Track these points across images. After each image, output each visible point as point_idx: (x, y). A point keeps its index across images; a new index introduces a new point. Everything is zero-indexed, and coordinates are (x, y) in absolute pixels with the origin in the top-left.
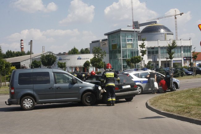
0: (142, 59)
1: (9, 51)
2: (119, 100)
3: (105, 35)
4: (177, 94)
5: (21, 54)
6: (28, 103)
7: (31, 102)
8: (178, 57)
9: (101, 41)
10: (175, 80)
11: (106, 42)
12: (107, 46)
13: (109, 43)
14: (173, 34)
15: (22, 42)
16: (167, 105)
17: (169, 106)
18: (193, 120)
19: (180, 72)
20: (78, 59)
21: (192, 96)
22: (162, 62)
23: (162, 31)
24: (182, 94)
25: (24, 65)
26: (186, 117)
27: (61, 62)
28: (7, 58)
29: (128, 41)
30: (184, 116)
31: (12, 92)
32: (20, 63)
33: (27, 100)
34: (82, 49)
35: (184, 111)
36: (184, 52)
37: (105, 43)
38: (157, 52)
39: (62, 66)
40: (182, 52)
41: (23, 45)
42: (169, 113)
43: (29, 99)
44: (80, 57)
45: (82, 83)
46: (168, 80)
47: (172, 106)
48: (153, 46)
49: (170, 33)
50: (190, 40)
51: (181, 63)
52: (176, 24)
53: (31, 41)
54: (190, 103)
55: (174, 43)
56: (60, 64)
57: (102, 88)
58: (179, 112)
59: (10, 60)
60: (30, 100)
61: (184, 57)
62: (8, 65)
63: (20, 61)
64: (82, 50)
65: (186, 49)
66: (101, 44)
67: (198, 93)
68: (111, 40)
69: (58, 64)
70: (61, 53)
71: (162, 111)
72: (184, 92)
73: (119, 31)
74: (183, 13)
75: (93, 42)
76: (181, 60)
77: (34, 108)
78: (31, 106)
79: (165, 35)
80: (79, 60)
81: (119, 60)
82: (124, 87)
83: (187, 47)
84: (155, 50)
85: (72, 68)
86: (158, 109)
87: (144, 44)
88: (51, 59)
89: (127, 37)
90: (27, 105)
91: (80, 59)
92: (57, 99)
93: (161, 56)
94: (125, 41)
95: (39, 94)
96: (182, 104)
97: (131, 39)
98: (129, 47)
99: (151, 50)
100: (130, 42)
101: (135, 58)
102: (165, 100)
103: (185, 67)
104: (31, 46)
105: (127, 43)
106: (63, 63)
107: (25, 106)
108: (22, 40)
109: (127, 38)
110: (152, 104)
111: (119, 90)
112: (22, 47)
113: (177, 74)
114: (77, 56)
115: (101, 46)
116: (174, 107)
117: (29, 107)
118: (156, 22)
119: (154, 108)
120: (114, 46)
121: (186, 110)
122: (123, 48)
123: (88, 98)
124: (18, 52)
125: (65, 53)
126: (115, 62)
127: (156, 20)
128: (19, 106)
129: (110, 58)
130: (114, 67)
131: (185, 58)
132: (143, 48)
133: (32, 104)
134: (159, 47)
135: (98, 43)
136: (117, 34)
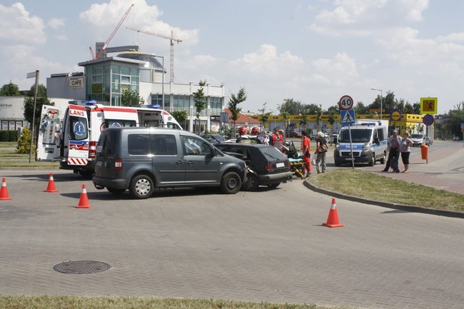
3: (81, 65)
6: (143, 186)
7: (148, 186)
8: (202, 115)
9: (70, 76)
11: (81, 79)
12: (83, 85)
13: (87, 82)
14: (166, 72)
23: (147, 64)
29: (123, 81)
31: (116, 166)
33: (142, 181)
36: (212, 107)
37: (79, 79)
38: (167, 104)
40: (209, 107)
43: (144, 180)
45: (223, 156)
49: (161, 70)
50: (222, 86)
51: (206, 126)
52: (172, 55)
53: (37, 71)
60: (146, 182)
61: (211, 116)
65: (215, 102)
66: (71, 81)
68: (91, 75)
73: (109, 61)
75: (54, 76)
76: (207, 121)
79: (152, 72)
82: (278, 166)
83: (217, 98)
92: (186, 182)
95: (160, 172)
97: (129, 78)
99: (157, 99)
100: (126, 83)
105: (121, 83)
107: (138, 191)
109: (121, 75)
111: (273, 170)
115: (71, 85)
117: (145, 193)
118: (136, 48)
120: (97, 87)
122: (114, 91)
123: (231, 180)
131: (212, 118)
134: (172, 94)
135: (64, 78)
136: (104, 67)
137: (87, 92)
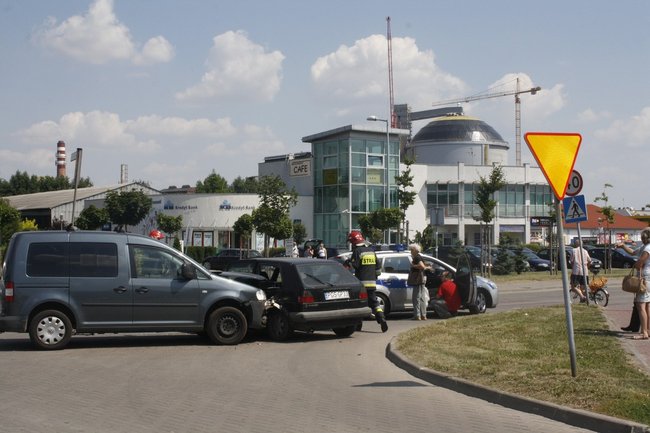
0: (403, 216)
1: (22, 172)
2: (315, 332)
3: (306, 140)
4: (482, 322)
5: (58, 184)
6: (52, 328)
7: (62, 328)
8: (515, 216)
9: (291, 158)
10: (483, 281)
11: (308, 163)
12: (309, 173)
13: (315, 167)
14: (508, 148)
15: (62, 149)
16: (440, 350)
17: (446, 354)
18: (496, 393)
19: (512, 259)
20: (222, 207)
21: (521, 329)
22: (466, 226)
23: (477, 136)
24: (494, 323)
25: (61, 217)
26: (480, 385)
27: (168, 213)
28: (14, 195)
29: (371, 163)
30: (476, 384)
31: (7, 294)
32: (48, 210)
33: (50, 320)
34: (239, 178)
35: (480, 369)
36: (533, 202)
37: (305, 163)
38: (454, 199)
39: (170, 227)
40: (528, 202)
41: (64, 159)
42: (439, 373)
43: (54, 319)
44: (228, 203)
45: (209, 278)
46: (463, 282)
47: (454, 354)
48: (443, 180)
49: (501, 144)
51: (524, 234)
52: (518, 119)
53: (79, 150)
54: (507, 348)
55: (496, 175)
56: (164, 220)
57: (268, 297)
58: (466, 372)
59: (19, 202)
60: (58, 322)
61: (532, 218)
62: (9, 217)
63: (50, 207)
64: (237, 182)
65: (540, 193)
66: (292, 167)
67: (542, 321)
68: (321, 156)
69: (159, 221)
70: (175, 187)
71: (422, 368)
72: (501, 318)
73: (346, 133)
74: (538, 89)
75: (269, 160)
76: (524, 226)
77: (67, 344)
78: (59, 338)
79: (485, 148)
80: (225, 211)
81: (343, 218)
82: (330, 296)
83: (543, 187)
84: (448, 192)
85: (203, 232)
86: (413, 363)
87: (410, 175)
88: (136, 204)
89: (370, 151)
90: (47, 336)
91: (228, 207)
92: (135, 322)
93: (466, 210)
94: (361, 161)
95: (83, 305)
96: (481, 351)
97: (381, 158)
98: (373, 180)
99: (438, 192)
100: (377, 166)
101: (384, 214)
102: (442, 337)
103: (533, 247)
104: (77, 165)
105: (368, 166)
106: (172, 218)
107: (42, 337)
108: (60, 144)
109: (368, 154)
110: (400, 348)
111: (316, 304)
112: (62, 162)
113: (505, 264)
114: (218, 199)
115: (292, 173)
116: (458, 357)
117: (55, 340)
118: (459, 110)
119: (404, 358)
120: (331, 175)
121: (485, 368)
122: (356, 181)
123: (226, 321)
124: (47, 178)
125: (188, 187)
126: (330, 221)
127: (460, 105)
128: (26, 336)
129: (317, 210)
130: (327, 237)
131: (534, 221)
132: (405, 185)
133: (63, 331)
134: (462, 183)
135: (283, 162)
136: (340, 141)
137: (315, 184)
